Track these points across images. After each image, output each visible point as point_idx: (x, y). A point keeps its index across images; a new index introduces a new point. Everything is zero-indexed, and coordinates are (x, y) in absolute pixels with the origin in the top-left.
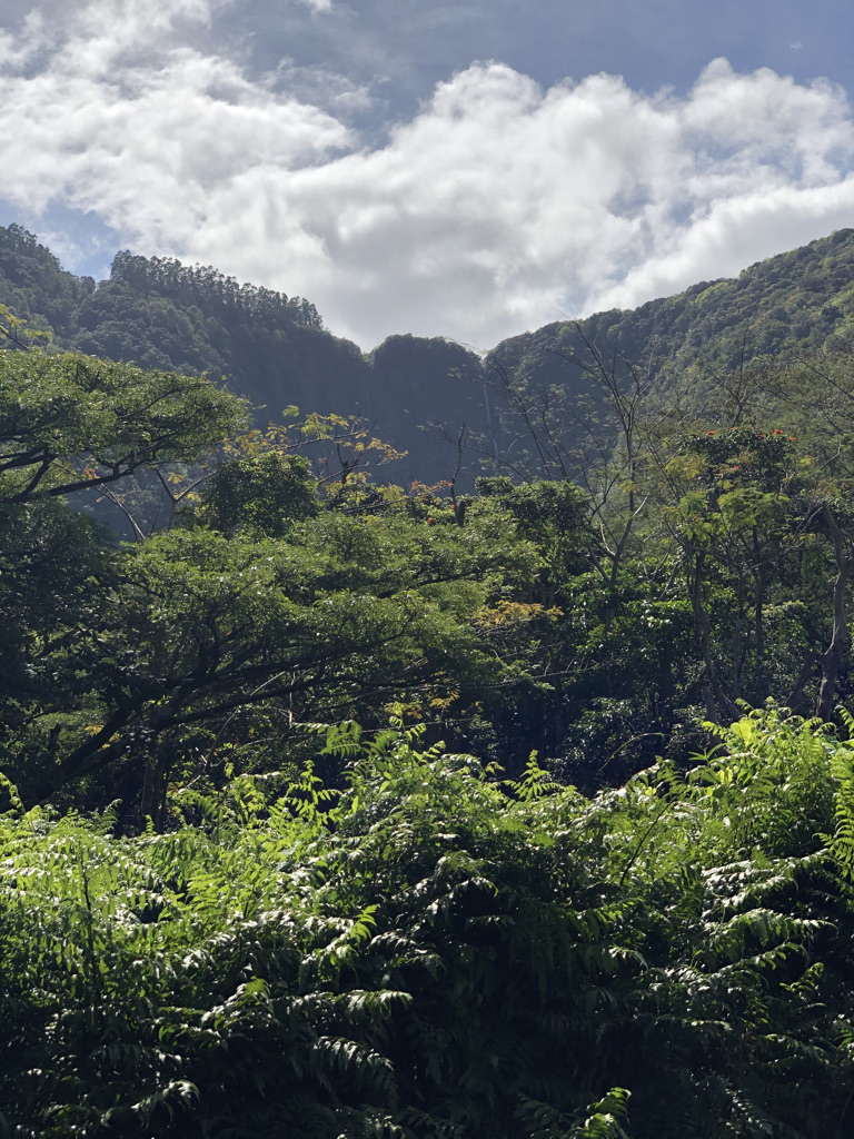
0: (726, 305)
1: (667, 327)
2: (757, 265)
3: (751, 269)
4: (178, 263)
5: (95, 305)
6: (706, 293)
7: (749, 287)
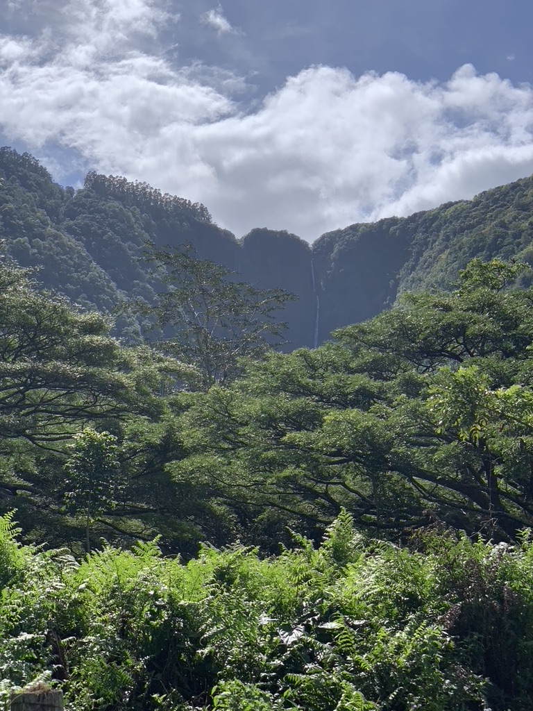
0: (466, 217)
1: (427, 228)
2: (484, 192)
3: (481, 195)
4: (125, 180)
5: (75, 204)
6: (452, 209)
7: (480, 206)
